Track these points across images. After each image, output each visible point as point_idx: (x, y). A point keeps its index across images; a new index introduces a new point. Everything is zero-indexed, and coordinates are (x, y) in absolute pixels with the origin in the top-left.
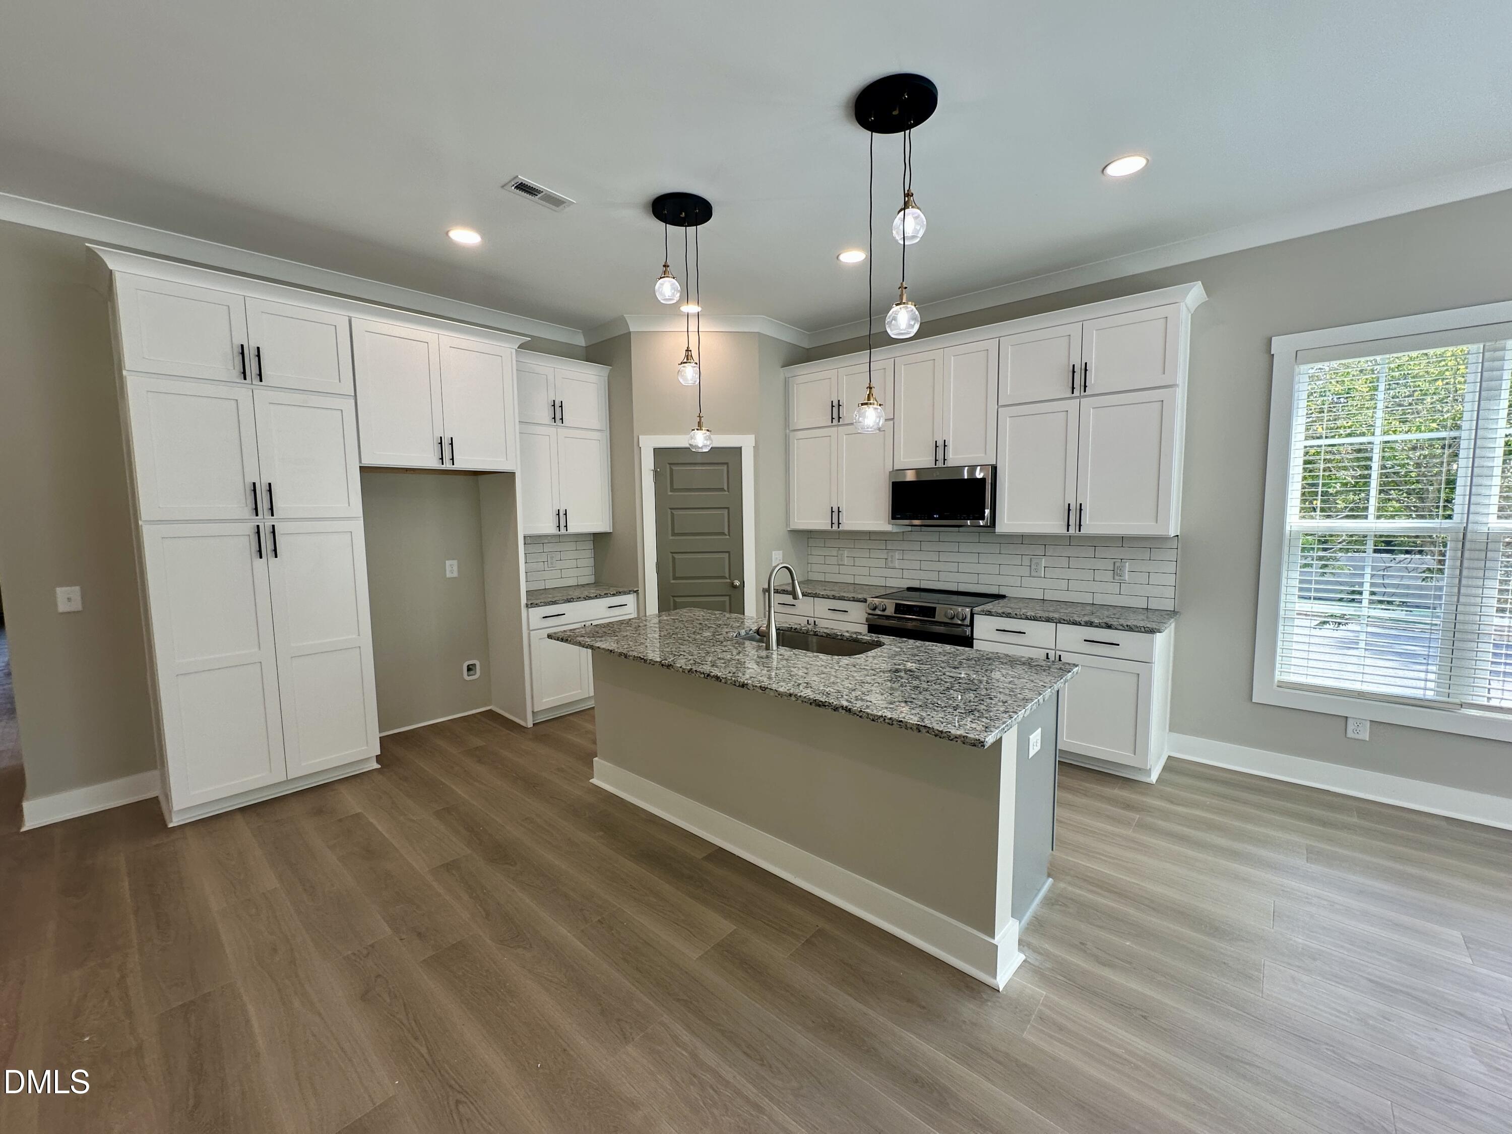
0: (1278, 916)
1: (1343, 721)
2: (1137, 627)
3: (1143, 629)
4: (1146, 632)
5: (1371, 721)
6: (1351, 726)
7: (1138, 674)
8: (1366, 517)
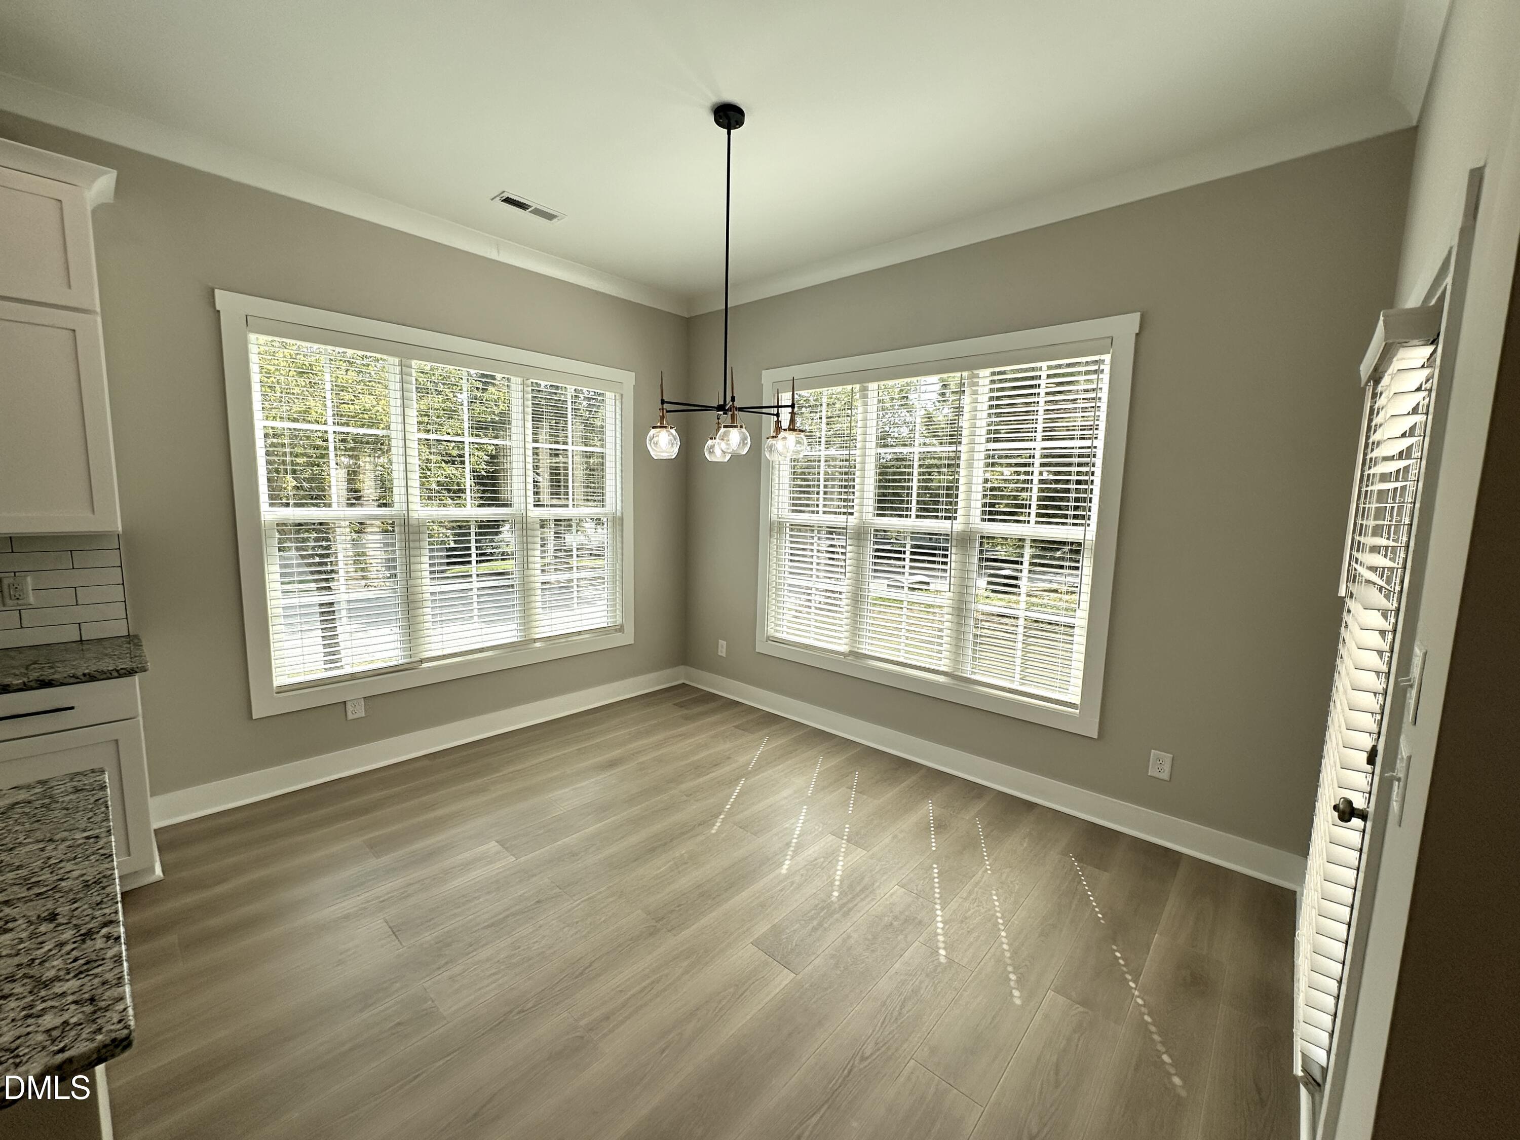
0: (398, 931)
1: (343, 705)
2: (105, 673)
3: (115, 674)
4: (120, 676)
5: (365, 698)
6: (350, 708)
7: (117, 741)
8: (330, 505)
